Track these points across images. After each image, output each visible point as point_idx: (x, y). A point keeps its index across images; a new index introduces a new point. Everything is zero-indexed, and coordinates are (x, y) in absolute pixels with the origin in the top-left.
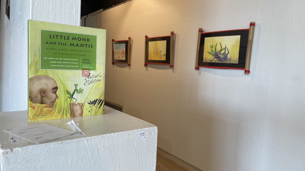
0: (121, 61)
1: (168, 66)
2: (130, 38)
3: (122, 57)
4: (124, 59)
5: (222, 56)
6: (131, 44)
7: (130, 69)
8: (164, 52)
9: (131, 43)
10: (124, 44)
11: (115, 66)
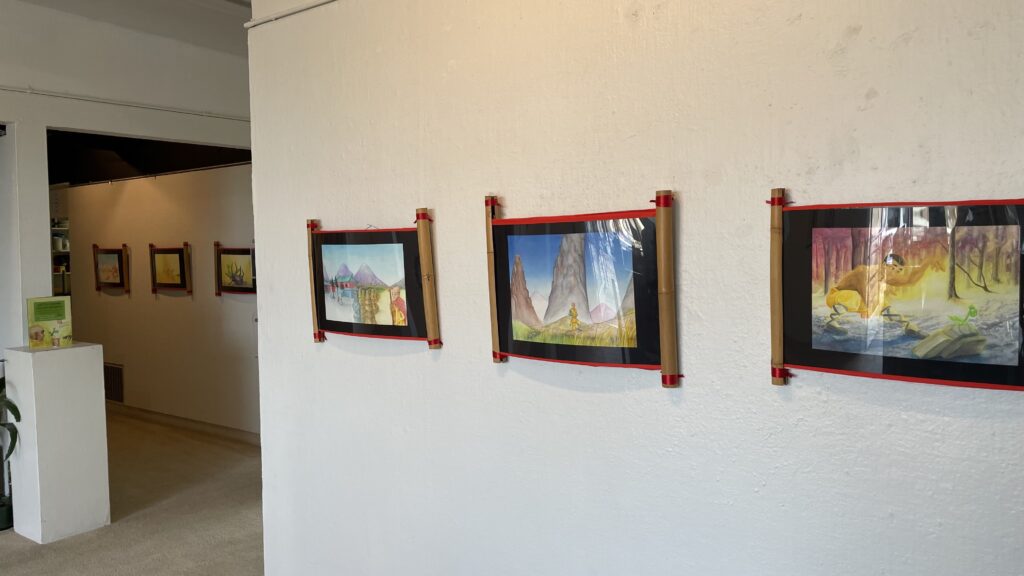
0: (114, 285)
1: (185, 292)
2: (124, 245)
3: (114, 277)
4: (118, 280)
5: (238, 279)
6: (128, 257)
7: (130, 297)
8: (177, 271)
9: (129, 252)
10: (116, 256)
11: (102, 294)
